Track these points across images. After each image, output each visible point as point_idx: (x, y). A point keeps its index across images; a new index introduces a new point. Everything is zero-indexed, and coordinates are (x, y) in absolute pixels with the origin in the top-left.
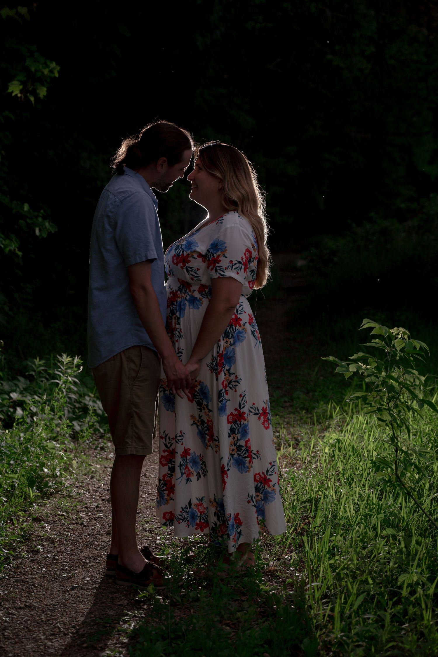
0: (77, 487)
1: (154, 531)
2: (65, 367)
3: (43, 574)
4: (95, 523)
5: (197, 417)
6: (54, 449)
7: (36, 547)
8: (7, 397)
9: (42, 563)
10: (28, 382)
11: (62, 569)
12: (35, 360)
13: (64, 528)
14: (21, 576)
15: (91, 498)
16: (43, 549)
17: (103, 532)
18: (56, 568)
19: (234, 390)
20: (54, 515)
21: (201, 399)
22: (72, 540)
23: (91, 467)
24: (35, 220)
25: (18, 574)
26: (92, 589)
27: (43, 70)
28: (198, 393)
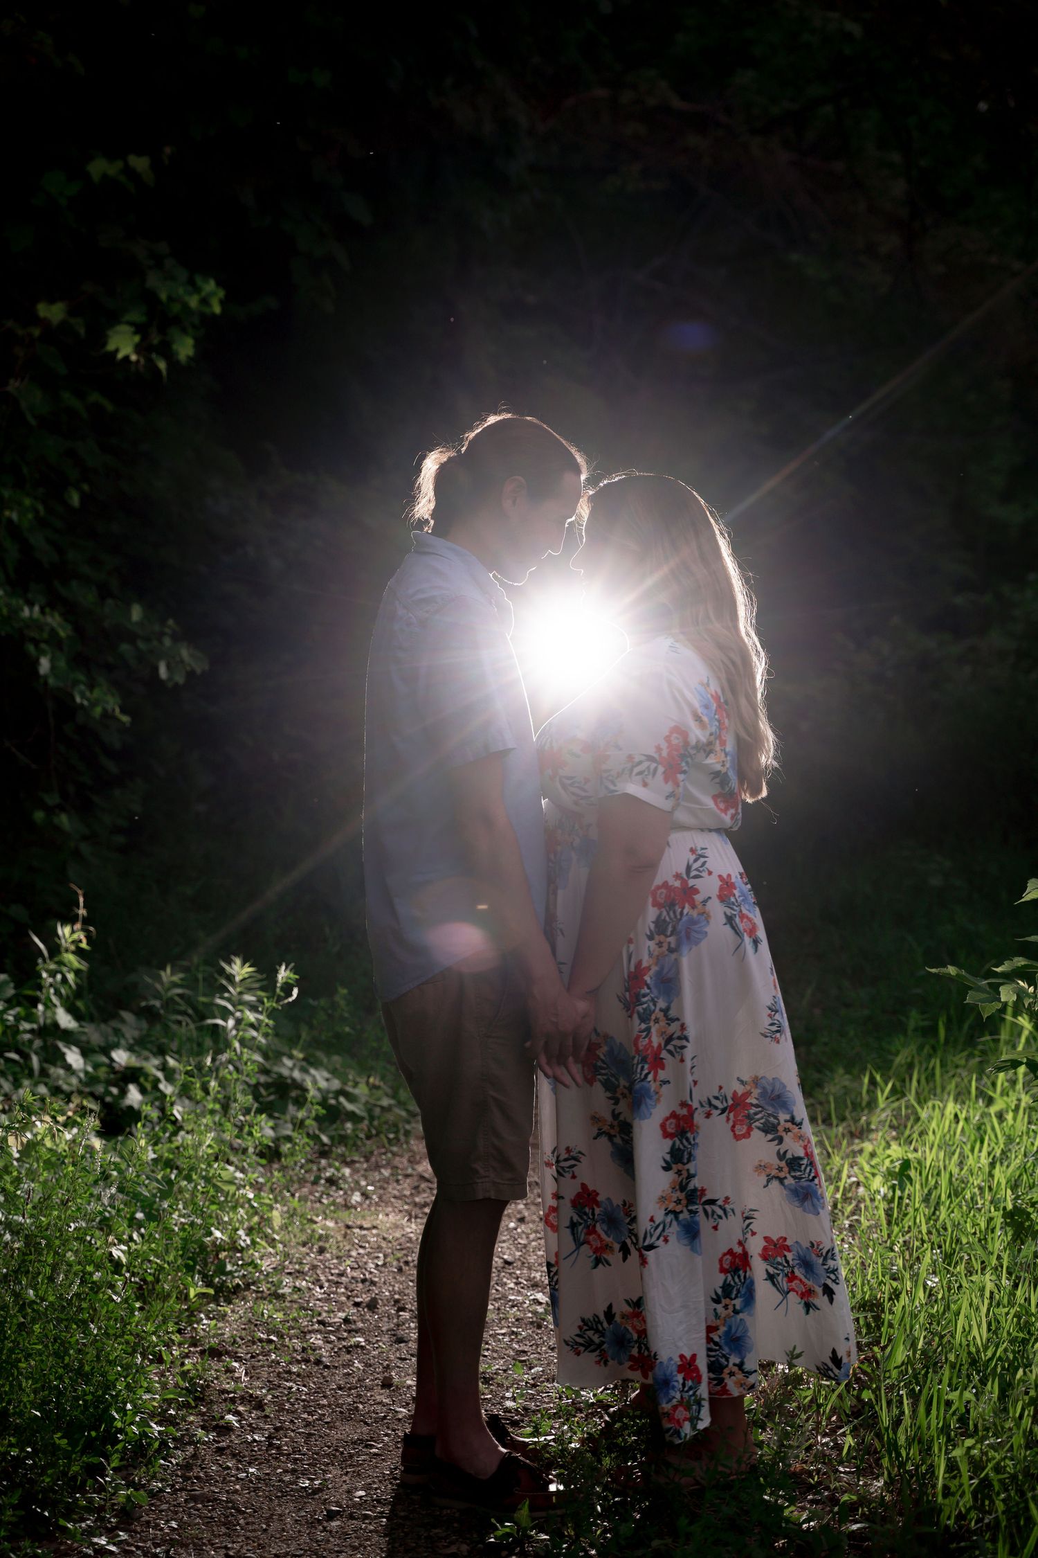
0: (290, 1274)
1: (492, 1379)
2: (238, 989)
3: (251, 1481)
4: (350, 1361)
5: (609, 1118)
6: (231, 1182)
7: (222, 1418)
8: (104, 1060)
9: (245, 1456)
10: (144, 1025)
11: (294, 1471)
12: (162, 973)
13: (279, 1373)
14: (202, 1488)
15: (328, 1300)
16: (239, 1421)
17: (373, 1380)
18: (279, 1467)
19: (678, 1057)
20: (249, 1341)
21: (613, 1075)
22: (304, 1401)
23: (315, 1226)
24: (155, 643)
25: (193, 1483)
26: (376, 1518)
27: (187, 298)
28: (603, 1061)
